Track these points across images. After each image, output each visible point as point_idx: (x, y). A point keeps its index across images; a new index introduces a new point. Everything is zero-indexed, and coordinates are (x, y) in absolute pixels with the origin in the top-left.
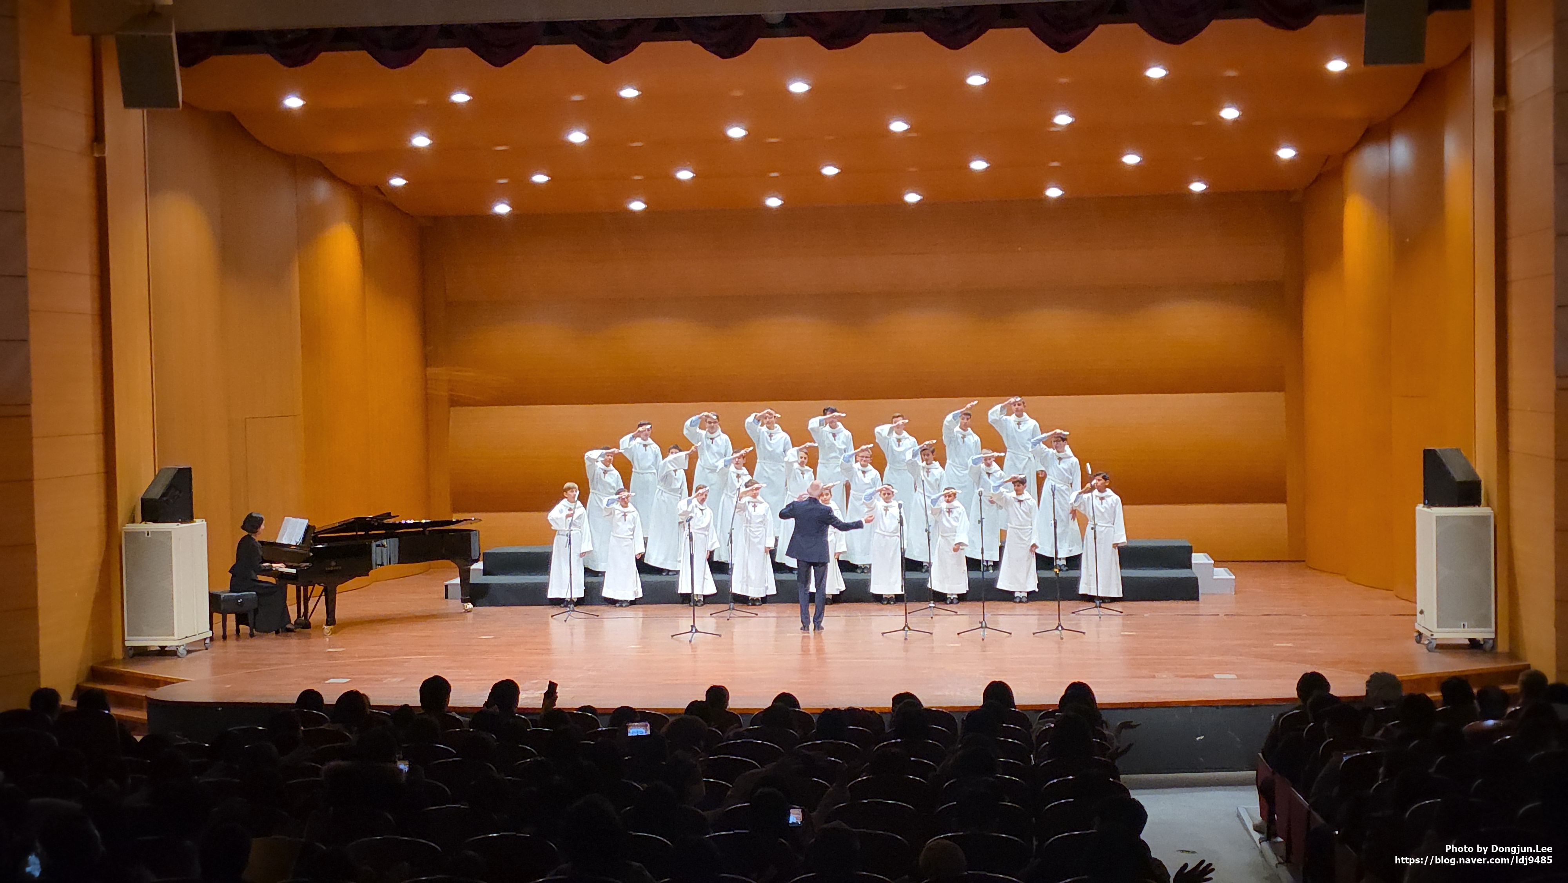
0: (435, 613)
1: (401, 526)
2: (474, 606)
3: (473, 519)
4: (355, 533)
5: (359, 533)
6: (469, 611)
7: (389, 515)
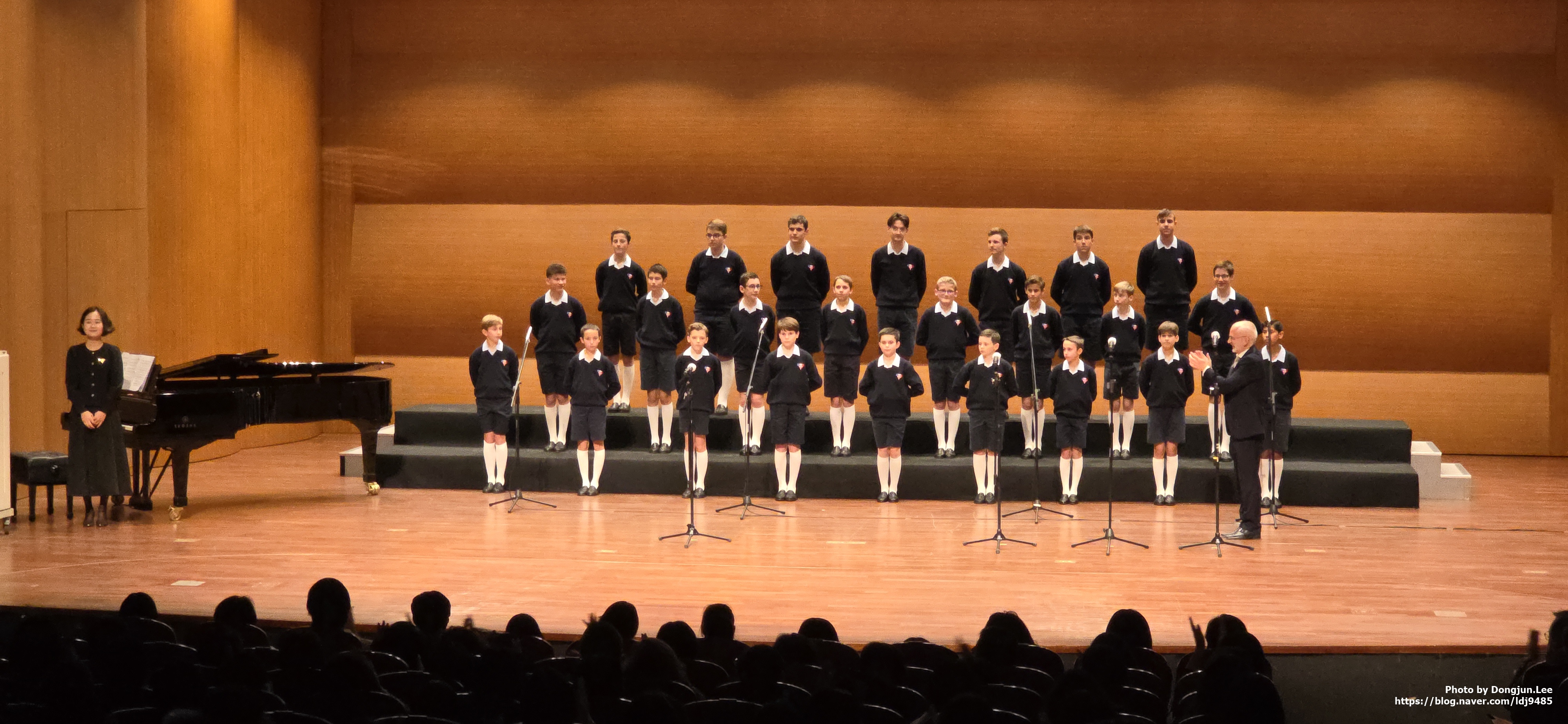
0: (326, 494)
1: (279, 369)
2: (382, 486)
3: (383, 362)
4: (216, 378)
5: (223, 378)
6: (373, 494)
7: (264, 353)
